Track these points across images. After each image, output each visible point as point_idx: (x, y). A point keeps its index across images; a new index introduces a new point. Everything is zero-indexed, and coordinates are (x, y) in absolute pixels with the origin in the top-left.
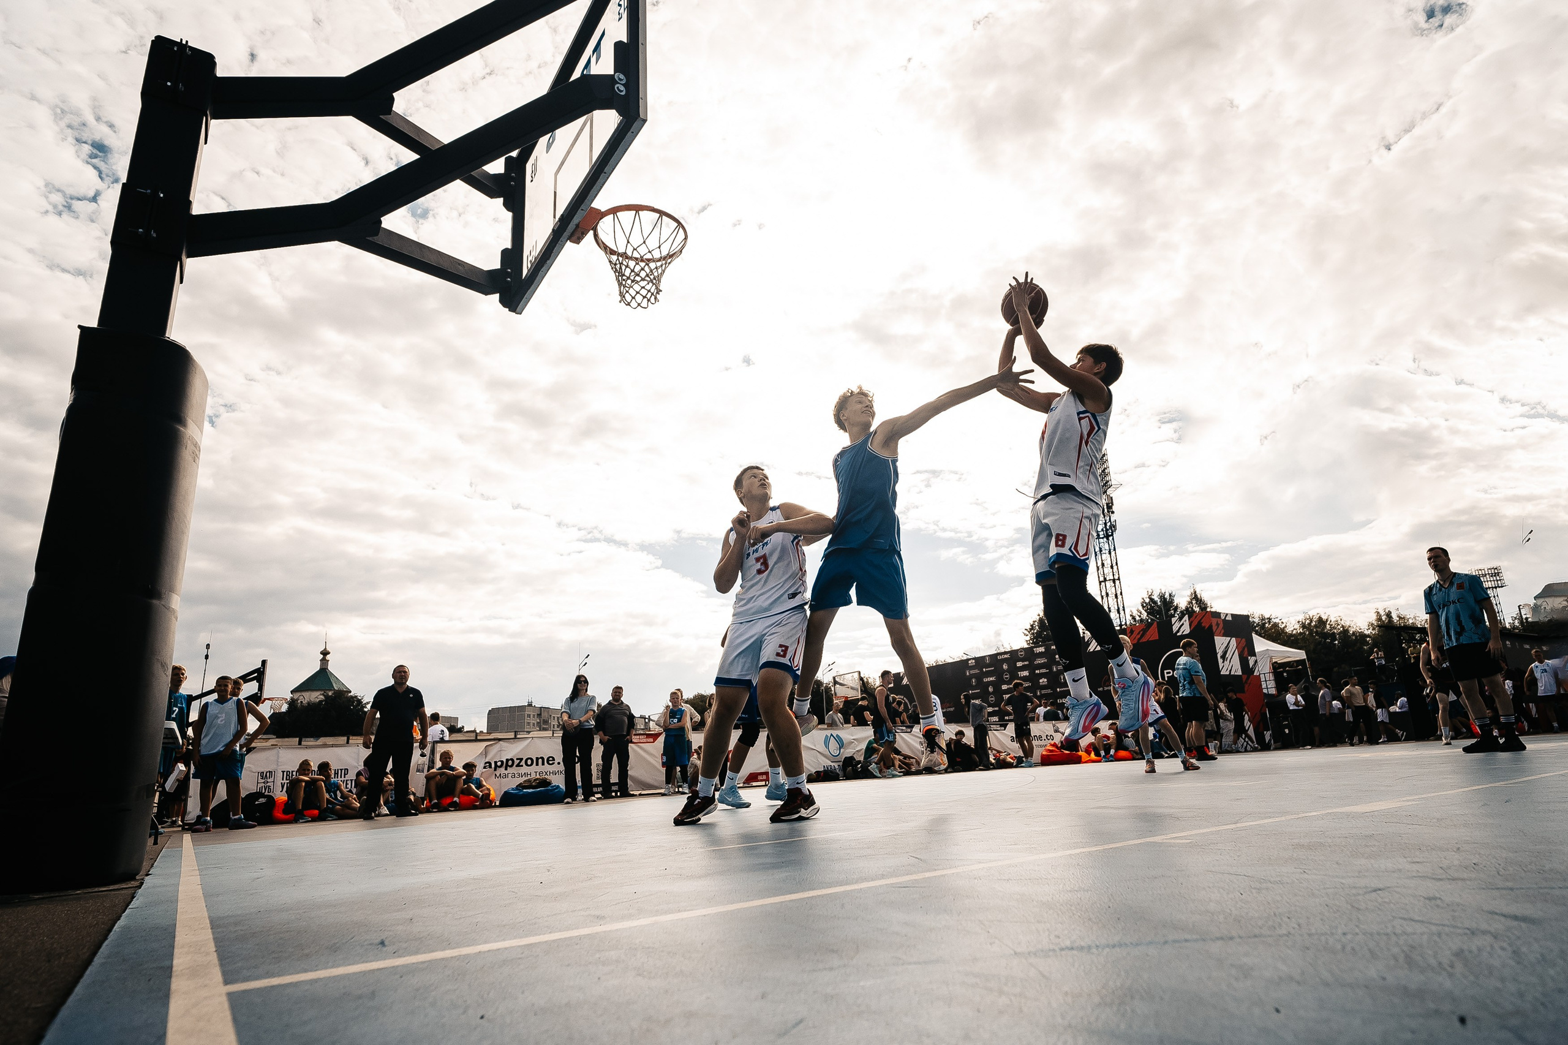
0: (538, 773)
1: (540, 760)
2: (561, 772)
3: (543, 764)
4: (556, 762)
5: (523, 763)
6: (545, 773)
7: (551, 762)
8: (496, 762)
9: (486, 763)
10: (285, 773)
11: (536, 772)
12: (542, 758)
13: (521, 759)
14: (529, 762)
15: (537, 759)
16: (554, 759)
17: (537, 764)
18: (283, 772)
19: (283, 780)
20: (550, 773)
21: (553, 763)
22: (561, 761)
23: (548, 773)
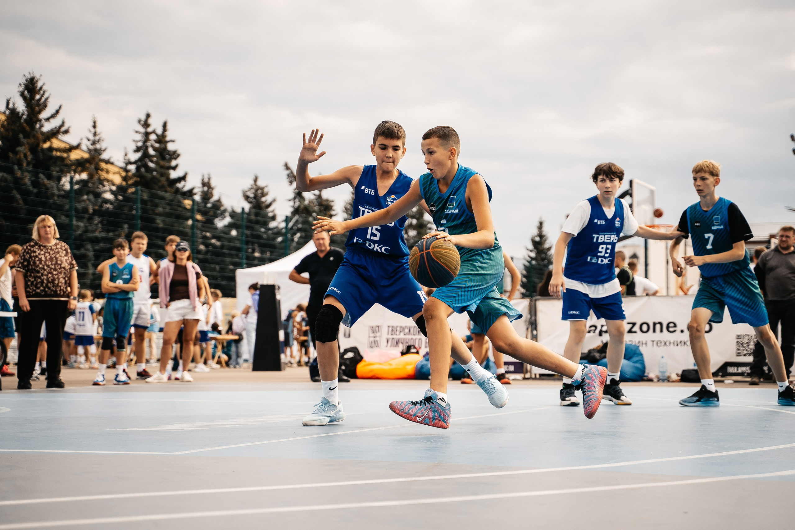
0: (655, 343)
1: (658, 327)
2: (685, 343)
3: (661, 331)
4: (678, 329)
5: (637, 328)
6: (663, 344)
7: (671, 329)
8: (602, 326)
9: (591, 327)
10: (390, 329)
11: (653, 341)
12: (661, 324)
13: (634, 324)
14: (645, 328)
15: (655, 324)
16: (675, 326)
17: (654, 331)
18: (389, 327)
19: (388, 334)
20: (670, 343)
21: (674, 331)
22: (685, 328)
23: (668, 343)
